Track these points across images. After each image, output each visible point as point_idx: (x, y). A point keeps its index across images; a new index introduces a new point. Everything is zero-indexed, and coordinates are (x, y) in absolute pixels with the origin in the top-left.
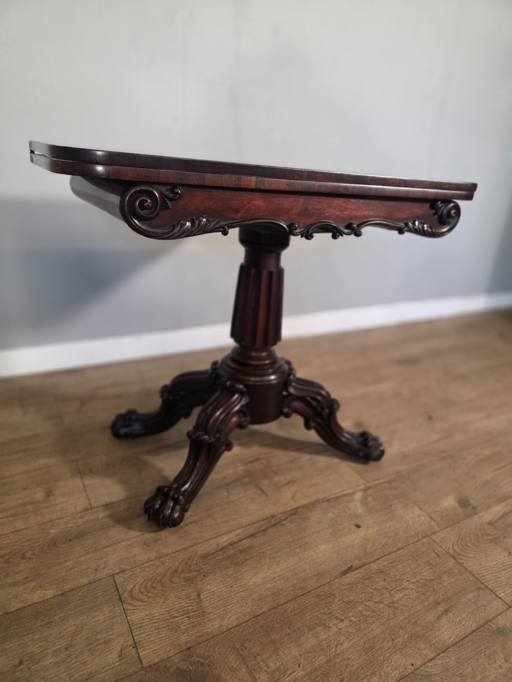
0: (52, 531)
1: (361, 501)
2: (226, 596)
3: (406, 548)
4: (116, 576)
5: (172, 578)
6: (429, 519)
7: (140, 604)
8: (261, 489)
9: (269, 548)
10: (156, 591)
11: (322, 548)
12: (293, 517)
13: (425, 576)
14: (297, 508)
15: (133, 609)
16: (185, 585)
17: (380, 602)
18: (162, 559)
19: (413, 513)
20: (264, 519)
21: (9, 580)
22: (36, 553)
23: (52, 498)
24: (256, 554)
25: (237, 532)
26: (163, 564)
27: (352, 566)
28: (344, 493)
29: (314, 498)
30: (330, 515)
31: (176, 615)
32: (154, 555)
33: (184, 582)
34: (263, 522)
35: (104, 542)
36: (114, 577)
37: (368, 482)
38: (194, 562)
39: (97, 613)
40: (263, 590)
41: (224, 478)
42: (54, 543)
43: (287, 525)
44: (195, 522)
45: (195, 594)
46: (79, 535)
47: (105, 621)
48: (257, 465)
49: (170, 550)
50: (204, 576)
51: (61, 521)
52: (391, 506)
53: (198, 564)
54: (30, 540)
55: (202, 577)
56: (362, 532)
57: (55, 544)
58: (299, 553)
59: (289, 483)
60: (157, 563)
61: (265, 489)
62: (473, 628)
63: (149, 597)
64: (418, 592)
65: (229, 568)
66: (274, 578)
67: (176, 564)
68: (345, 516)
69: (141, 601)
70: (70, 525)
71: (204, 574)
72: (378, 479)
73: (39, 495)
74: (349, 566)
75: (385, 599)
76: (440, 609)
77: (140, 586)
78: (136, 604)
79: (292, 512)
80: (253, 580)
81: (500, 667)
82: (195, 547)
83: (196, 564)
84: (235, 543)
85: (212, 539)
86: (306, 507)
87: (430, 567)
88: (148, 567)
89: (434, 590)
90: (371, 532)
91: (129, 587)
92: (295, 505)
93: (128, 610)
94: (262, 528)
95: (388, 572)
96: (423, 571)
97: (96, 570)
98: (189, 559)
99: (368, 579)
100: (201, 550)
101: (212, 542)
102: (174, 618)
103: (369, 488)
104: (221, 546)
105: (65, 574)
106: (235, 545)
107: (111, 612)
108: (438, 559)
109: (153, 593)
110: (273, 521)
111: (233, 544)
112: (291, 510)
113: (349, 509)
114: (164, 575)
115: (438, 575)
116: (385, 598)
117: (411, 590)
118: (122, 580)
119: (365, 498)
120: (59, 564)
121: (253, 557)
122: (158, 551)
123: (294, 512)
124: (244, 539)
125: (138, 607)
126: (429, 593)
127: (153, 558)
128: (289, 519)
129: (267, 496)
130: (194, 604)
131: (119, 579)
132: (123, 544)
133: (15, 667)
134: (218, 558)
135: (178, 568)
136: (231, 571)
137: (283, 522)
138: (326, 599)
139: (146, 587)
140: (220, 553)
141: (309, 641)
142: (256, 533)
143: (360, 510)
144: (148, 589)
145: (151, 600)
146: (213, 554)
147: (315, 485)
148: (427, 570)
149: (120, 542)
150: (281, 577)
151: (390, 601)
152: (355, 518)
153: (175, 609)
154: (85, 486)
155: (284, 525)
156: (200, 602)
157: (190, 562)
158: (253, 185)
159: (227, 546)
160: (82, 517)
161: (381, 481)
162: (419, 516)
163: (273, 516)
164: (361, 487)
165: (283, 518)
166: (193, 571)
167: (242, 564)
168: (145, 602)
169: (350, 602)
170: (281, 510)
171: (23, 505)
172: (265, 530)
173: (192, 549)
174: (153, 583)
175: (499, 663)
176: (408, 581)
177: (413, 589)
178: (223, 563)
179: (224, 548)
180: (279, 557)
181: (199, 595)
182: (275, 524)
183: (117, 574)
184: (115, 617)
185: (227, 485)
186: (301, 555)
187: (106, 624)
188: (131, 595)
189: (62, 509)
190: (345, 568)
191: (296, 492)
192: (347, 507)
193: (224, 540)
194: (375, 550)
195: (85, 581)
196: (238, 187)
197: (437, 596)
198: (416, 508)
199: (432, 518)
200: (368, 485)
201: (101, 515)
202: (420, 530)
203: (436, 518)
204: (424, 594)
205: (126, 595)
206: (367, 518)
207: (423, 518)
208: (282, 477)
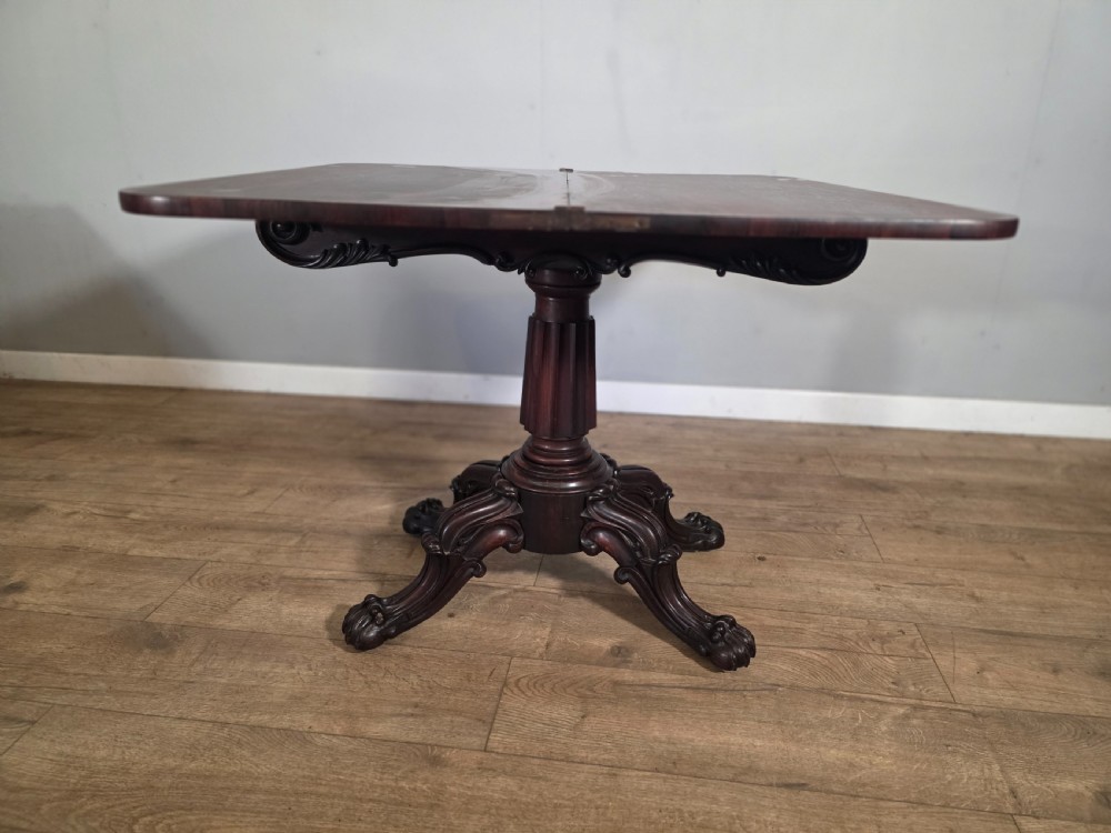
0: (217, 518)
1: (493, 598)
3: (468, 653)
4: (210, 563)
5: (241, 580)
6: (543, 645)
7: (197, 585)
10: (218, 583)
13: (444, 682)
15: (188, 587)
16: (241, 589)
17: (364, 676)
18: (253, 566)
19: (535, 632)
20: (373, 572)
21: (151, 537)
22: (188, 528)
23: (248, 496)
24: (323, 594)
25: (335, 573)
26: (249, 568)
28: (493, 585)
31: (208, 604)
32: (253, 561)
33: (244, 587)
34: (367, 575)
35: (235, 539)
37: (534, 586)
38: (271, 578)
39: (166, 578)
40: (288, 619)
42: (206, 526)
43: (386, 586)
45: (239, 597)
46: (227, 527)
50: (263, 589)
51: (231, 514)
52: (522, 615)
53: (272, 580)
54: (196, 518)
55: (261, 589)
57: (205, 528)
60: (247, 567)
61: (416, 552)
62: (413, 740)
63: (208, 584)
64: (412, 688)
65: (289, 593)
67: (258, 573)
69: (201, 584)
70: (232, 519)
71: (265, 589)
72: (550, 588)
73: (244, 491)
75: (373, 677)
76: (409, 711)
77: (214, 576)
78: (194, 584)
79: (408, 578)
80: (291, 610)
81: (381, 779)
83: (270, 580)
84: (321, 579)
85: (310, 569)
87: (463, 678)
88: (238, 566)
89: (431, 696)
90: (456, 626)
91: (207, 573)
93: (186, 585)
95: (413, 660)
96: (448, 677)
97: (205, 553)
98: (271, 574)
100: (289, 572)
101: (306, 571)
102: (203, 604)
103: (527, 591)
104: (307, 576)
106: (318, 581)
107: (175, 581)
108: (486, 678)
109: (215, 583)
111: (317, 578)
114: (239, 576)
115: (459, 688)
116: (375, 676)
117: (409, 684)
119: (505, 596)
120: (190, 540)
121: (318, 595)
122: (259, 559)
124: (333, 579)
125: (193, 587)
126: (422, 695)
127: (249, 562)
130: (228, 603)
131: (209, 565)
132: (246, 545)
133: (88, 584)
134: (293, 583)
135: (255, 576)
136: (286, 596)
137: (385, 582)
139: (216, 578)
140: (300, 580)
141: (264, 667)
142: (349, 580)
143: (479, 604)
145: (207, 586)
146: (294, 579)
148: (456, 679)
149: (245, 543)
151: (374, 680)
153: (212, 600)
154: (281, 496)
155: (383, 584)
156: (234, 604)
157: (269, 576)
159: (313, 579)
160: (247, 517)
163: (385, 574)
165: (391, 579)
166: (261, 583)
167: (303, 595)
168: (202, 586)
170: (400, 573)
171: (224, 494)
172: (360, 581)
173: (284, 568)
174: (224, 578)
175: (386, 776)
176: (420, 676)
177: (413, 684)
178: (290, 588)
179: (308, 579)
181: (240, 600)
182: (376, 580)
183: (212, 561)
184: (172, 585)
185: (387, 536)
187: (162, 586)
188: (199, 580)
189: (243, 507)
193: (318, 574)
194: (433, 640)
195: (188, 557)
197: (425, 701)
198: (548, 629)
199: (548, 645)
200: (530, 588)
201: (260, 520)
202: (514, 647)
203: (554, 648)
204: (416, 693)
205: (197, 577)
206: (475, 613)
207: (538, 640)
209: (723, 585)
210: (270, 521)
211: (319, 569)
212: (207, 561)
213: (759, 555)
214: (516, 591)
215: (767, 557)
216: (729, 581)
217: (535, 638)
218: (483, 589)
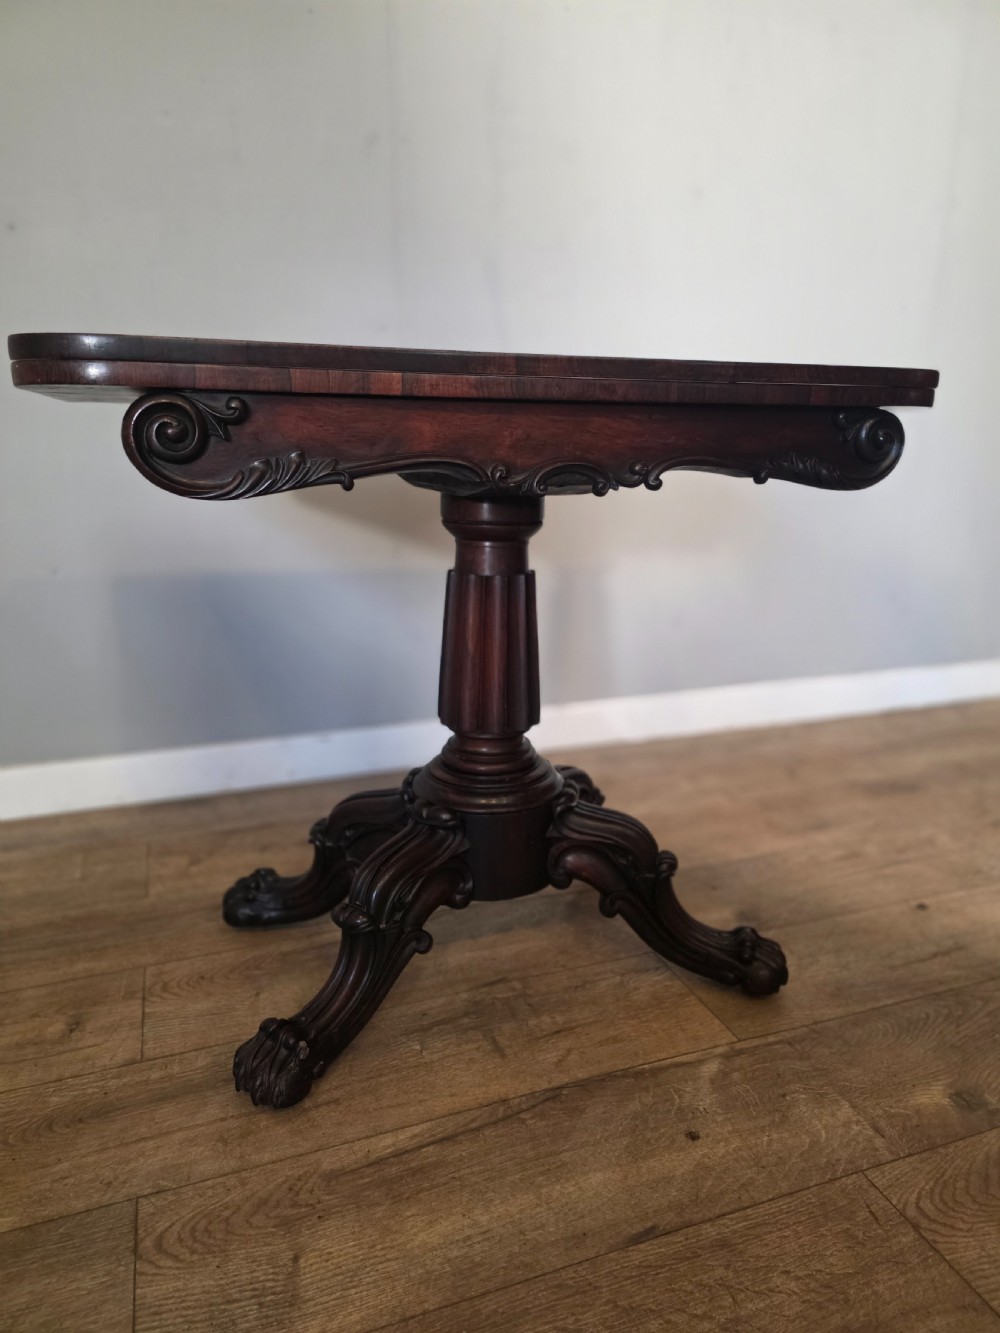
0: (55, 1099)
1: (712, 1082)
2: (354, 1266)
3: (799, 1194)
4: (144, 1201)
5: (252, 1216)
6: (871, 1132)
7: (170, 1263)
8: (495, 1042)
9: (476, 1169)
10: (212, 1241)
11: (600, 1176)
12: (547, 1105)
13: (832, 1265)
14: (561, 1088)
15: (154, 1275)
16: (274, 1234)
17: (704, 1317)
18: (244, 1174)
19: (833, 1115)
20: (481, 1106)
22: (11, 1141)
23: (76, 1035)
24: (443, 1180)
25: (416, 1130)
26: (243, 1184)
27: (653, 1228)
28: (685, 1059)
29: (606, 1067)
30: (634, 1106)
31: (237, 1296)
32: (233, 1164)
33: (274, 1227)
34: (478, 1113)
35: (143, 1130)
36: (137, 1203)
37: (740, 1040)
38: (309, 1186)
39: (80, 1274)
40: (438, 1261)
41: (424, 1014)
42: (49, 1124)
43: (530, 1122)
44: (337, 1101)
45: (290, 1254)
46: (102, 1111)
47: (89, 1293)
48: (501, 992)
49: (267, 1157)
50: (320, 1217)
51: (77, 1081)
52: (784, 1096)
53: (316, 1191)
54: (8, 1113)
55: (315, 1219)
56: (699, 1151)
57: (50, 1128)
58: (540, 1186)
59: (558, 1031)
60: (232, 1181)
61: (503, 1042)
63: (193, 1252)
64: (803, 1302)
65: (379, 1205)
66: (469, 1238)
67: (271, 1186)
68: (669, 1111)
69: (176, 1258)
70: (90, 1091)
71: (322, 1214)
72: (765, 1036)
73: (56, 1028)
74: (649, 1224)
75: (720, 1311)
77: (184, 1226)
78: (162, 1263)
79: (550, 1094)
80: (422, 1236)
82: (320, 1153)
83: (311, 1192)
84: (407, 1152)
85: (359, 1140)
86: (584, 1086)
87: (848, 1244)
88: (213, 1187)
89: (847, 1301)
90: (722, 1152)
91: (161, 1227)
92: (562, 1079)
93: (143, 1274)
94: (474, 1125)
95: (741, 1246)
96: (828, 1253)
97: (109, 1184)
98: (299, 1179)
99: (688, 1259)
100: (328, 1162)
101: (357, 1146)
102: (229, 1302)
103: (740, 1053)
104: (373, 1157)
105: (48, 1186)
106: (404, 1158)
107: (108, 1273)
108: (875, 1226)
109: (204, 1244)
110: (501, 1112)
111: (397, 1155)
112: (546, 1090)
113: (680, 1097)
114: (239, 1208)
115: (866, 1265)
116: (720, 1307)
117: (789, 1295)
118: (152, 1210)
119: (724, 1074)
120: (44, 1166)
121: (438, 1186)
122: (242, 1157)
123: (554, 1095)
124: (428, 1145)
125: (164, 1271)
126: (834, 1307)
127: (227, 1169)
128: (537, 1109)
129: (503, 1056)
130: (281, 1277)
131: (146, 1208)
132: (179, 1136)
134: (361, 1182)
135: (271, 1195)
136: (379, 1212)
137: (522, 1116)
138: (577, 1297)
139: (193, 1230)
140: (371, 1170)
142: (457, 1136)
143: (707, 1100)
144: (197, 1234)
145: (195, 1257)
146: (353, 1171)
147: (615, 1040)
148: (841, 1251)
149: (173, 1132)
150: (488, 1235)
151: (730, 1315)
152: (690, 1115)
153: (237, 1284)
154: (144, 1016)
155: (523, 1121)
156: (293, 1274)
157: (300, 1184)
158: (397, 389)
159: (387, 1158)
160: (118, 1076)
161: (771, 1039)
162: (847, 1124)
163: (504, 1101)
164: (720, 1050)
165: (524, 1106)
166: (301, 1206)
167: (408, 1198)
168: (182, 1261)
169: (632, 1309)
170: (524, 1089)
171: (20, 1046)
172: (477, 1129)
173: (313, 1157)
174: (210, 1223)
176: (787, 1272)
177: (795, 1293)
178: (367, 1193)
179: (380, 1161)
180: (493, 1191)
181: (296, 1259)
182: (505, 1118)
183: (145, 1196)
184: (112, 1286)
185: (424, 1030)
186: (544, 1190)
187: (90, 1297)
188: (159, 1246)
189: (87, 1059)
190: (639, 1228)
191: (569, 1051)
192: (677, 1091)
193: (385, 1144)
194: (722, 1193)
195: (79, 1205)
196: (365, 392)
197: (851, 1315)
198: (845, 1104)
199: (877, 1130)
200: (738, 1046)
201: (155, 1075)
202: (843, 1154)
203: (889, 1131)
204: (820, 1306)
205: (148, 1243)
206: (720, 1119)
207: (855, 1128)
208: (546, 1019)
210: (176, 1069)
211: (379, 1133)
212: (136, 1200)
213: (914, 903)
214: (726, 1057)
215: (926, 901)
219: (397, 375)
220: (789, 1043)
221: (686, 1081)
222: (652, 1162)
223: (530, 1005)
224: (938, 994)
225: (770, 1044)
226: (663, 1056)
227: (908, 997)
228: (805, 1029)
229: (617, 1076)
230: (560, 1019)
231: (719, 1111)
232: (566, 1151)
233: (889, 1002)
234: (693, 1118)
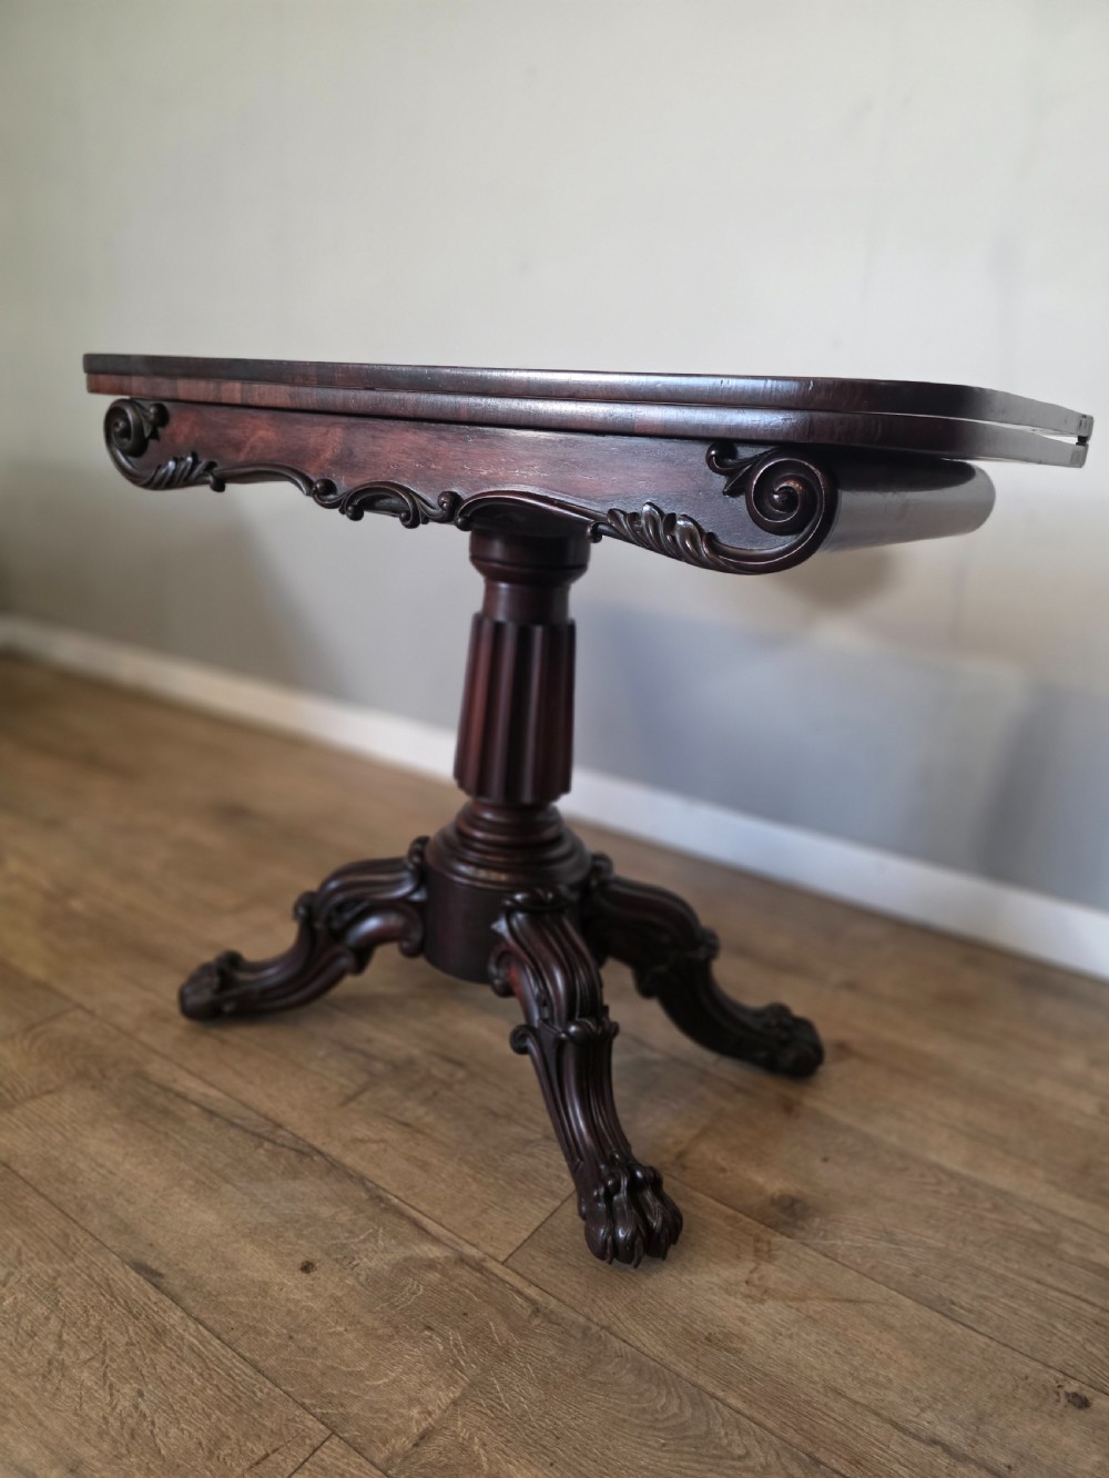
3: (261, 1378)
4: (78, 1010)
5: (83, 1057)
6: (415, 1430)
8: (361, 1092)
9: (184, 1142)
12: (292, 1154)
13: (167, 1433)
14: (320, 1153)
16: (69, 1073)
17: (61, 1344)
18: (123, 1037)
19: (425, 1385)
20: (266, 1117)
24: (162, 1129)
26: (113, 1040)
27: (160, 1275)
28: (426, 1221)
30: (326, 1211)
33: (76, 1071)
34: (254, 1116)
37: (504, 1263)
38: (124, 1068)
40: (71, 1159)
41: (370, 1041)
43: (260, 1151)
44: (225, 1043)
45: (52, 1088)
48: (440, 1069)
49: (146, 1038)
50: (94, 1086)
52: (429, 1328)
55: (92, 1084)
56: (293, 1287)
58: (181, 1186)
59: (407, 1125)
60: (114, 1035)
61: (365, 1098)
63: (41, 1048)
64: (104, 1418)
65: (119, 1108)
66: (103, 1167)
67: (116, 1053)
68: (334, 1238)
69: (31, 1044)
71: (98, 1085)
72: (531, 1283)
74: (163, 1270)
75: (71, 1353)
78: (25, 1041)
79: (306, 1150)
80: (94, 1142)
83: (118, 1072)
85: (186, 1070)
86: (334, 1167)
87: (204, 1442)
88: (103, 1029)
89: (119, 1457)
90: (296, 1297)
91: (58, 1027)
92: (334, 1150)
93: (13, 1038)
94: (238, 1121)
95: (163, 1348)
96: (183, 1426)
98: (129, 1061)
99: (130, 1312)
100: (154, 1067)
104: (170, 1085)
106: (178, 1100)
108: (246, 1465)
109: (49, 1049)
110: (264, 1129)
111: (183, 1097)
112: (310, 1146)
113: (363, 1240)
114: (88, 1049)
115: (178, 1466)
116: (76, 1352)
117: (110, 1404)
118: (72, 1017)
119: (431, 1265)
121: (154, 1129)
122: (140, 1028)
123: (305, 1152)
124: (199, 1106)
125: (19, 1045)
126: (105, 1447)
127: (124, 1028)
128: (280, 1149)
129: (343, 1104)
130: (29, 1093)
131: (73, 1014)
134: (140, 1089)
135: (107, 1056)
136: (111, 1111)
137: (267, 1145)
138: (57, 1250)
140: (155, 1089)
142: (217, 1116)
143: (373, 1263)
145: (35, 1051)
146: (149, 1082)
147: (424, 1166)
148: (191, 1436)
149: (149, 990)
150: (110, 1176)
151: (67, 1362)
152: (340, 1257)
155: (260, 1145)
156: (33, 1097)
157: (124, 1063)
159: (173, 1092)
161: (532, 1292)
163: (279, 1126)
164: (470, 1251)
165: (280, 1140)
166: (102, 1073)
167: (132, 1119)
168: (30, 1048)
169: (55, 1290)
170: (304, 1132)
172: (233, 1125)
173: (155, 1058)
174: (70, 1044)
176: (141, 1394)
177: (114, 1409)
178: (129, 1098)
179: (168, 1091)
180: (162, 1161)
181: (49, 1092)
182: (257, 1135)
183: (83, 1009)
185: (350, 1050)
186: (177, 1189)
188: (40, 1034)
190: (155, 1265)
191: (381, 1141)
192: (374, 1236)
193: (188, 1084)
194: (231, 1313)
197: (99, 1465)
198: (455, 1393)
199: (424, 1437)
200: (491, 1265)
202: (355, 1409)
203: (430, 1452)
205: (40, 1029)
206: (350, 1281)
207: (415, 1412)
208: (421, 1111)
209: (934, 1442)
211: (199, 1076)
212: (78, 1007)
213: (1073, 1387)
214: (462, 1260)
215: (1097, 1400)
216: (954, 1437)
217: (412, 1401)
218: (406, 1229)
219: (238, 385)
220: (537, 1311)
221: (395, 1237)
222: (249, 1248)
223: (435, 1094)
224: (818, 1462)
225: (520, 1293)
226: (423, 1207)
227: (770, 1424)
228: (582, 1320)
229: (364, 1184)
230: (429, 1119)
231: (362, 1278)
232: (234, 1186)
233: (732, 1401)
234: (337, 1260)
